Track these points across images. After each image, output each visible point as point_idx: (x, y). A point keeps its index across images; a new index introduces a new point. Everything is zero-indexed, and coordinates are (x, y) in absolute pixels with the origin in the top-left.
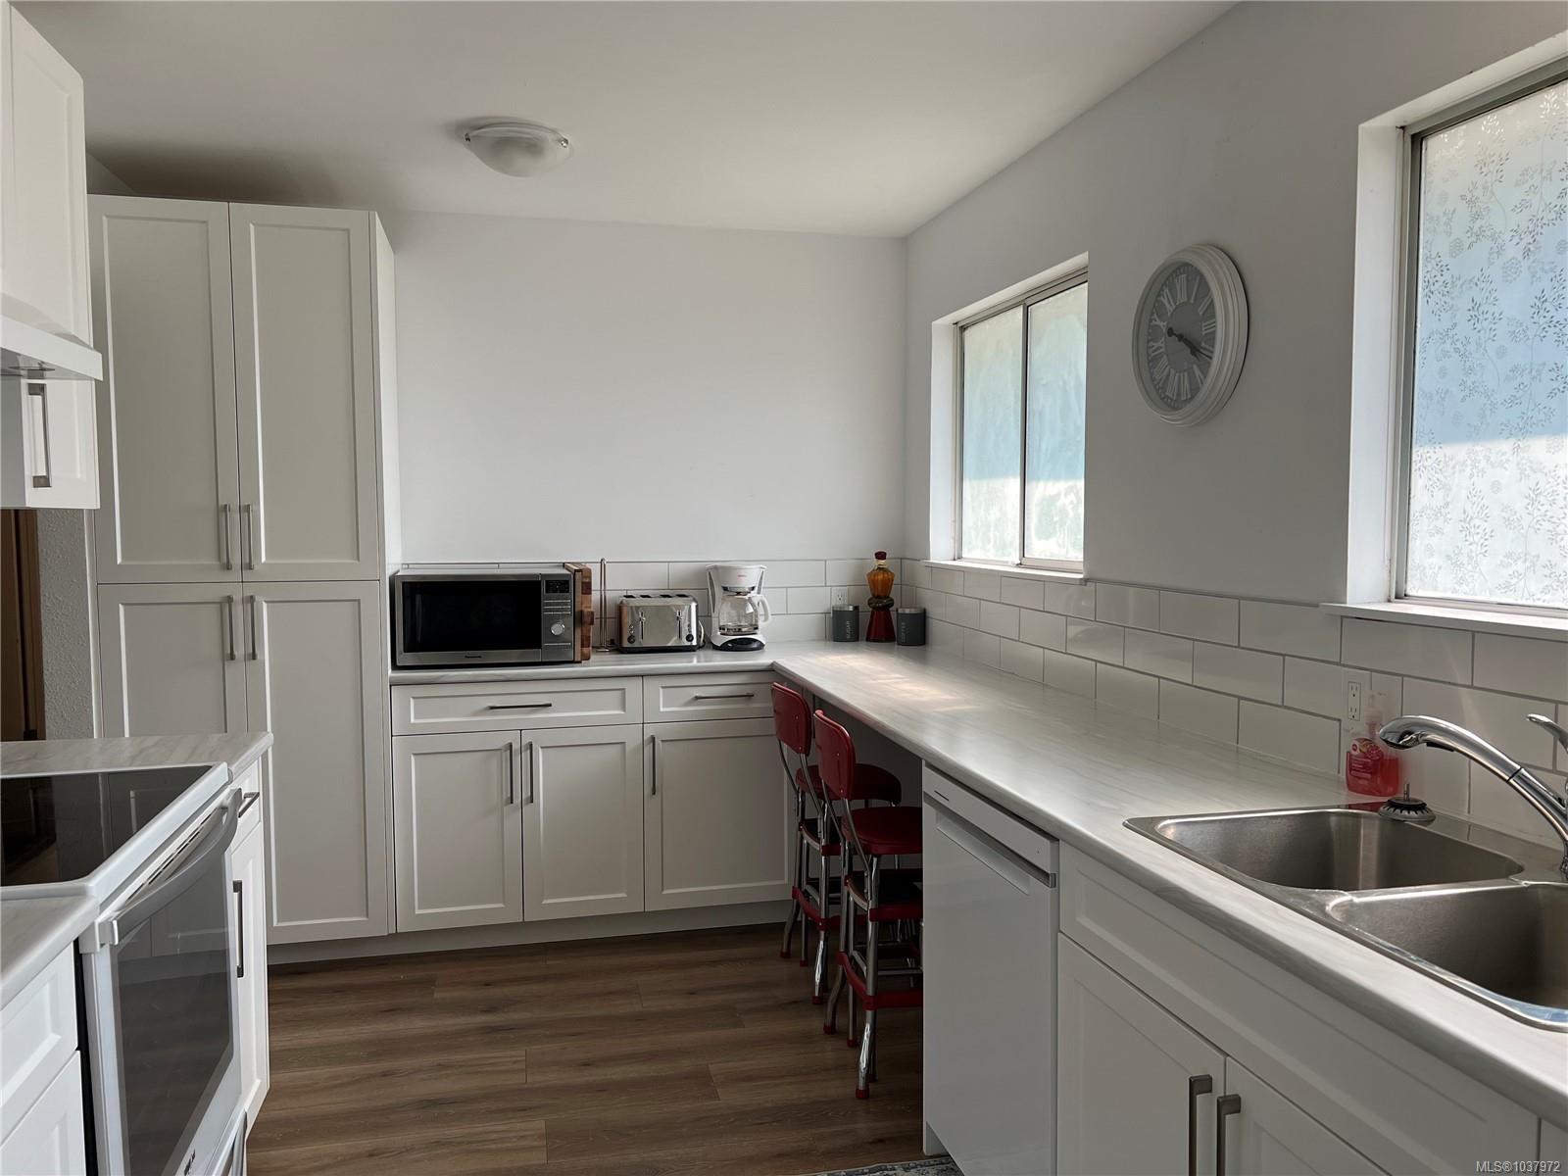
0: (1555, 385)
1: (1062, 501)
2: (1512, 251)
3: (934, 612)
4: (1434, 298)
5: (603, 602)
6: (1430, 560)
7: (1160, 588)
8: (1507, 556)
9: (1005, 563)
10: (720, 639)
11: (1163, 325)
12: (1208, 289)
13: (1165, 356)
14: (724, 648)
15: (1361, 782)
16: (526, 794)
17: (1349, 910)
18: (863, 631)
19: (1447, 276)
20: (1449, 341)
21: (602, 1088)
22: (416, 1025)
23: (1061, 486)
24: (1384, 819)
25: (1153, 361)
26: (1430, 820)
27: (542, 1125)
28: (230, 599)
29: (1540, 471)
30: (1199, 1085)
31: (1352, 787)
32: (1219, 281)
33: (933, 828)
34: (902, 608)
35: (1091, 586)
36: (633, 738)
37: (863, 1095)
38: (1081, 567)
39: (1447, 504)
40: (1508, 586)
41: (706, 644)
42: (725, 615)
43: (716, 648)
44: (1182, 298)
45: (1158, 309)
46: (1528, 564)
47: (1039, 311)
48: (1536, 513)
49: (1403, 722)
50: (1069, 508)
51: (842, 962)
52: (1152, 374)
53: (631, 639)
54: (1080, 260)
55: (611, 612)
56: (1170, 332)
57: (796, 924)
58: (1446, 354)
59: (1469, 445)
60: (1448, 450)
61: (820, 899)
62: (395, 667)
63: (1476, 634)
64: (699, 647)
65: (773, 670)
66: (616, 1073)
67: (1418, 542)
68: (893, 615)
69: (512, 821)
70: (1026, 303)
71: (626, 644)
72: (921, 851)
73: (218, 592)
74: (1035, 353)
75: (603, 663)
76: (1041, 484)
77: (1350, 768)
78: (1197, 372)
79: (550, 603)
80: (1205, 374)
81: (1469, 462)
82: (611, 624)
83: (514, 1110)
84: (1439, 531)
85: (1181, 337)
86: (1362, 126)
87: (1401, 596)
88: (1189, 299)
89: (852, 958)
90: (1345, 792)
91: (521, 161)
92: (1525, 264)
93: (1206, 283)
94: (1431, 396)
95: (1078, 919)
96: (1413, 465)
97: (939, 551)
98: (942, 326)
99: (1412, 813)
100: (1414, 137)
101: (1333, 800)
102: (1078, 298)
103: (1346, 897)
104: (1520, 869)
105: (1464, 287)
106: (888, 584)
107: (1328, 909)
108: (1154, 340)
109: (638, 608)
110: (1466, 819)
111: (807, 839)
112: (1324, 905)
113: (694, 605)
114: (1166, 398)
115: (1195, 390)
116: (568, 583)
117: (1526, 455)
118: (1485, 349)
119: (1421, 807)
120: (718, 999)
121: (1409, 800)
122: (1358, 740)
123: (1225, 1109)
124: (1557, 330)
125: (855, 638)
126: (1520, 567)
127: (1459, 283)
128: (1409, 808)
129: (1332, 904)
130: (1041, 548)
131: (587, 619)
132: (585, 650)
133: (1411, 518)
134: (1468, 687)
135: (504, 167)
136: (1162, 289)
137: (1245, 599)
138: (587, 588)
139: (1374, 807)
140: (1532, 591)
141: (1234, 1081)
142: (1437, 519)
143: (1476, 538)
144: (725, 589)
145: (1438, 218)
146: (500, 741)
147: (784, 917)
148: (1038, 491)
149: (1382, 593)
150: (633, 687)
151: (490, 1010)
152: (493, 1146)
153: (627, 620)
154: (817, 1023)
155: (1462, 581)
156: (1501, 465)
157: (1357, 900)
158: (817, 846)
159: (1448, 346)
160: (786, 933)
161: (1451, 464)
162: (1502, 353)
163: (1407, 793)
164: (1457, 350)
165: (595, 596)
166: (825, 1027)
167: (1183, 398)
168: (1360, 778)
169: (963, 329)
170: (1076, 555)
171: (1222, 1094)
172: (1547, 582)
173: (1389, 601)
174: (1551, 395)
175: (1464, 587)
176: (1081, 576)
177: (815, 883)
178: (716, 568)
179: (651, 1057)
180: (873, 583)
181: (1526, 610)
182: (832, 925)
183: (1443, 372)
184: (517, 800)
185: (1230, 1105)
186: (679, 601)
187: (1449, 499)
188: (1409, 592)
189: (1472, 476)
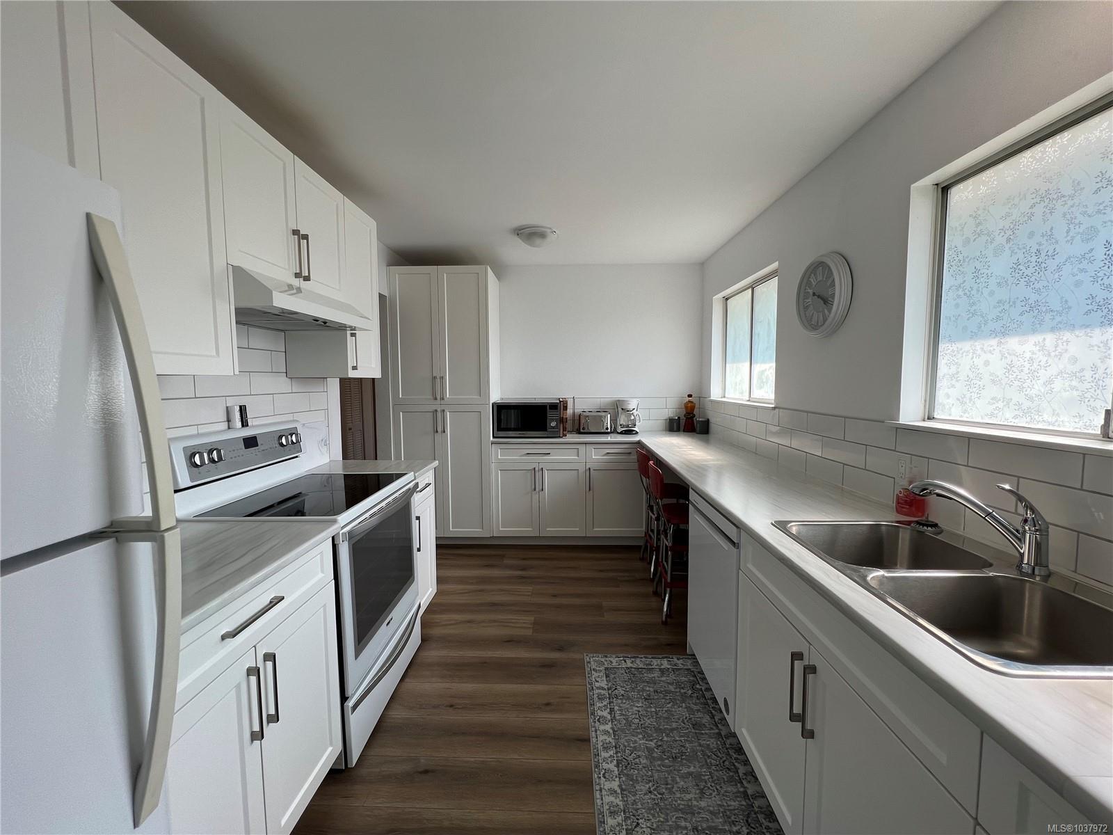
0: (1025, 308)
1: (767, 373)
2: (1000, 240)
3: (712, 420)
4: (954, 268)
5: (574, 413)
6: (948, 401)
7: (807, 412)
8: (992, 399)
9: (742, 400)
10: (620, 429)
11: (811, 291)
12: (832, 273)
13: (812, 306)
14: (621, 433)
15: (904, 510)
16: (541, 488)
17: (881, 580)
18: (682, 428)
19: (961, 257)
20: (961, 290)
21: (559, 607)
22: (495, 572)
23: (767, 366)
24: (913, 530)
25: (806, 308)
26: (941, 532)
27: (533, 618)
28: (436, 411)
29: (1014, 355)
30: (797, 656)
31: (898, 512)
32: (837, 268)
33: (693, 516)
34: (699, 419)
35: (777, 410)
36: (582, 469)
37: (665, 623)
38: (773, 402)
39: (958, 372)
40: (992, 415)
41: (614, 431)
42: (622, 420)
43: (618, 433)
44: (820, 278)
45: (809, 284)
46: (1005, 403)
47: (758, 290)
48: (1010, 376)
49: (923, 483)
50: (770, 375)
51: (660, 566)
52: (805, 314)
53: (583, 429)
54: (775, 265)
55: (577, 418)
56: (814, 294)
57: (646, 547)
58: (959, 296)
59: (972, 342)
60: (959, 345)
61: (654, 537)
62: (494, 437)
63: (971, 440)
64: (611, 432)
65: (639, 443)
66: (564, 601)
67: (941, 392)
68: (695, 421)
69: (536, 497)
70: (752, 287)
71: (582, 431)
72: (688, 523)
73: (433, 408)
74: (756, 308)
75: (571, 438)
76: (759, 365)
77: (898, 503)
78: (826, 311)
79: (550, 414)
80: (830, 312)
81: (971, 351)
82: (577, 422)
83: (524, 611)
84: (953, 386)
85: (819, 297)
86: (912, 186)
87: (930, 418)
88: (823, 278)
89: (663, 565)
90: (895, 513)
91: (538, 241)
92: (1007, 247)
93: (831, 270)
94: (950, 318)
95: (748, 565)
96: (939, 353)
97: (715, 394)
98: (717, 298)
99: (929, 528)
100: (943, 188)
101: (887, 518)
102: (774, 283)
103: (881, 573)
104: (991, 565)
105: (970, 262)
106: (693, 408)
107: (869, 578)
108: (807, 298)
109: (588, 416)
110: (962, 534)
111: (651, 514)
112: (866, 576)
113: (609, 416)
114: (811, 324)
115: (825, 320)
116: (558, 407)
117: (1005, 347)
118: (982, 293)
119: (935, 525)
120: (611, 574)
121: (928, 521)
122: (902, 489)
123: (807, 671)
124: (1027, 279)
125: (678, 430)
126: (1000, 404)
127: (967, 260)
128: (927, 526)
129: (871, 576)
130: (757, 394)
131: (565, 420)
132: (565, 432)
133: (938, 379)
134: (965, 466)
135: (532, 245)
136: (810, 275)
137: (847, 418)
138: (565, 408)
139: (909, 523)
140: (1007, 417)
141: (812, 658)
142: (952, 380)
143: (974, 390)
144: (622, 409)
145: (956, 228)
146: (532, 468)
147: (641, 543)
148: (757, 368)
149: (920, 415)
150: (582, 448)
151: (524, 569)
152: (513, 625)
153: (583, 421)
154: (650, 590)
155: (965, 411)
156: (990, 352)
157: (886, 575)
158: (654, 517)
159: (961, 292)
160: (642, 551)
161: (961, 352)
162: (992, 293)
163: (927, 518)
164: (965, 294)
165: (570, 411)
166: (653, 592)
167: (820, 324)
168: (903, 507)
169: (727, 299)
170: (772, 396)
171: (807, 664)
172: (1017, 413)
173: (924, 420)
174: (1021, 314)
175: (966, 415)
176: (773, 406)
177: (652, 531)
178: (619, 400)
179: (579, 596)
180: (686, 407)
181: (1004, 428)
182: (658, 548)
183: (957, 306)
184: (537, 489)
185: (810, 669)
186: (603, 414)
187: (959, 370)
188: (935, 416)
189: (972, 358)
